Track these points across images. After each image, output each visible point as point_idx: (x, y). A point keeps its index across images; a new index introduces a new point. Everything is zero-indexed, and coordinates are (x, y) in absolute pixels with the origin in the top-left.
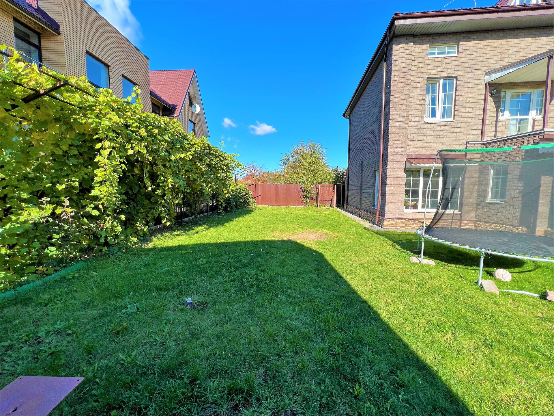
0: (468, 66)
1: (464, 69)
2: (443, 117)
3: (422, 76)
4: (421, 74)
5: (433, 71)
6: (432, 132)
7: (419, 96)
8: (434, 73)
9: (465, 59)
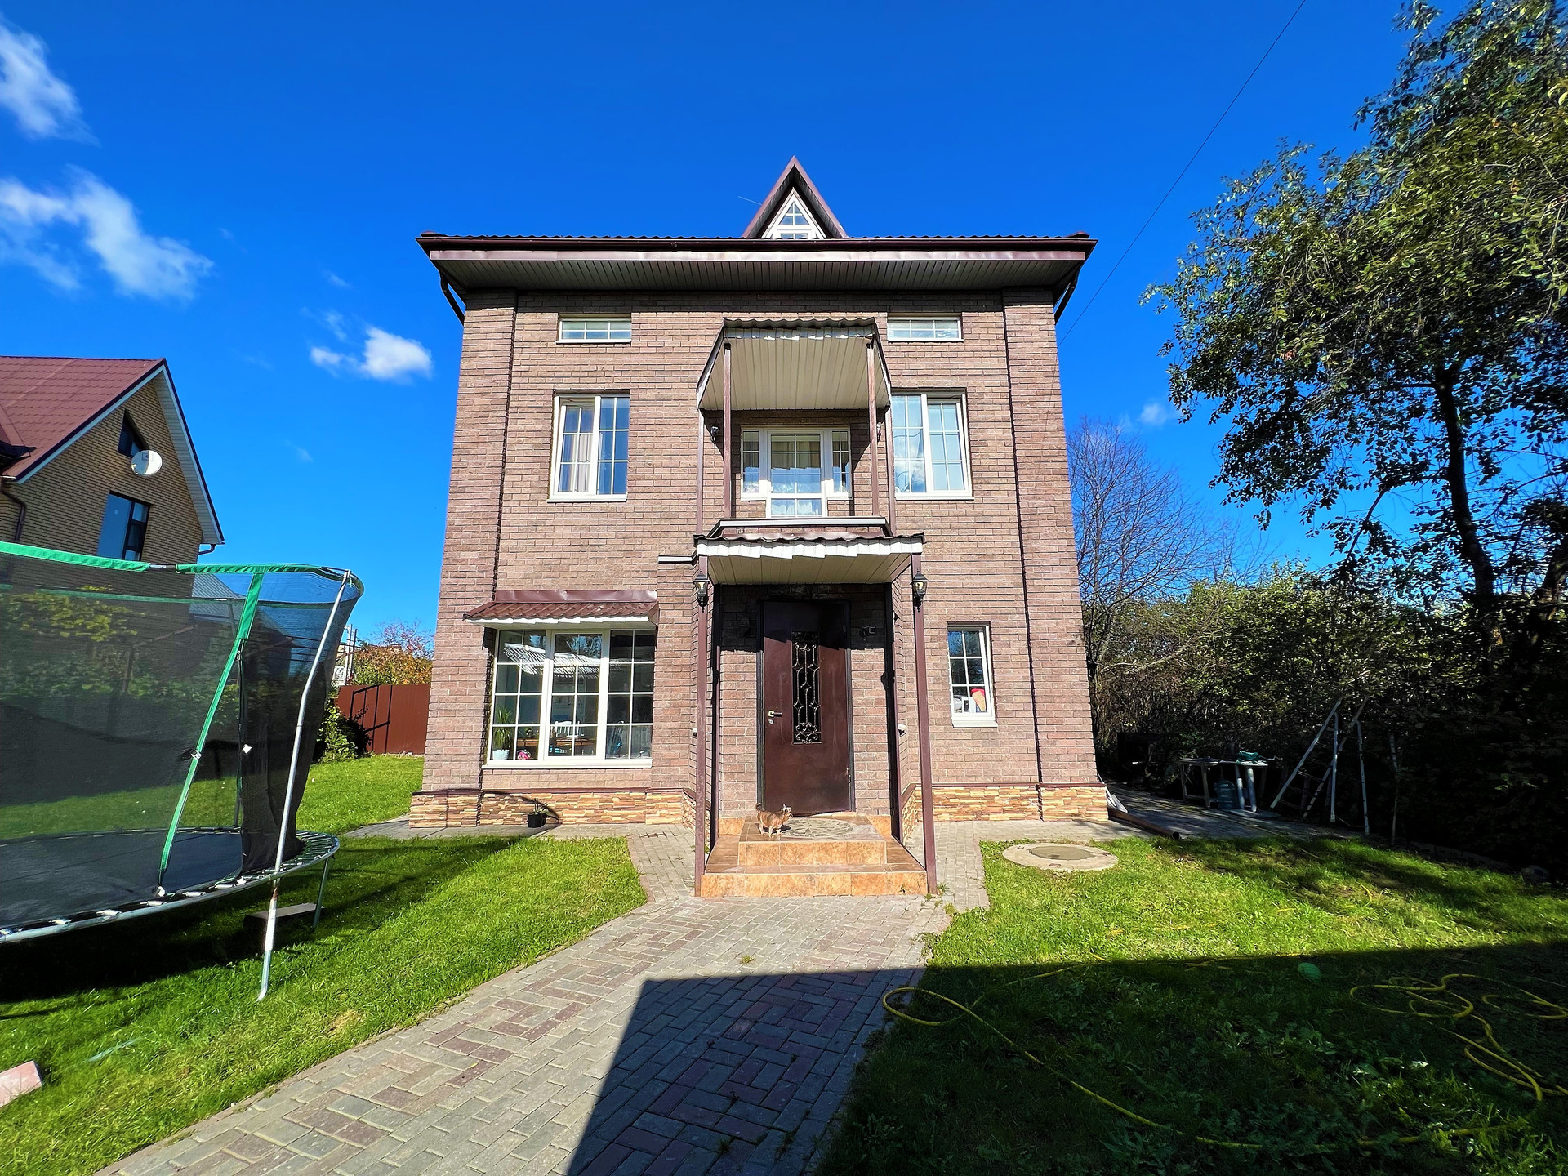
0: (654, 368)
1: (646, 374)
2: (604, 488)
3: (541, 386)
4: (538, 380)
5: (568, 374)
6: (568, 529)
7: (533, 434)
8: (572, 380)
9: (648, 350)
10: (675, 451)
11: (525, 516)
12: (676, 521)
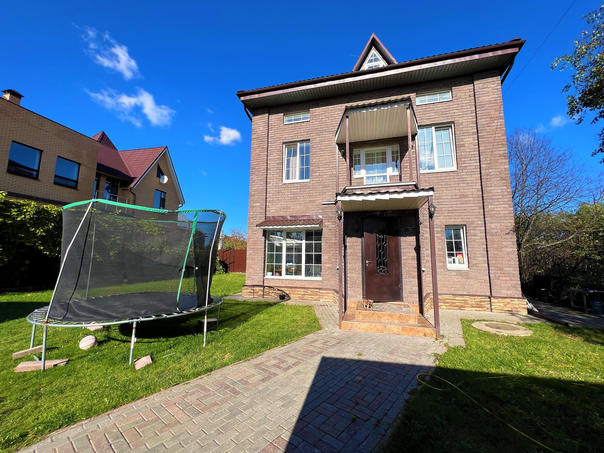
0: (319, 129)
1: (316, 132)
2: (302, 177)
4: (277, 139)
5: (288, 136)
6: (290, 193)
7: (276, 159)
9: (316, 123)
10: (327, 161)
11: (275, 190)
12: (328, 188)
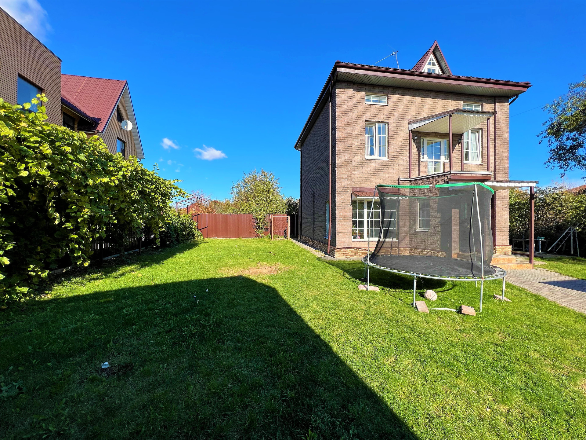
0: (395, 115)
1: (393, 117)
2: (380, 156)
3: (361, 119)
4: (361, 117)
5: (369, 115)
6: (372, 168)
7: (360, 136)
8: (371, 117)
9: (393, 108)
10: (402, 144)
11: (359, 163)
